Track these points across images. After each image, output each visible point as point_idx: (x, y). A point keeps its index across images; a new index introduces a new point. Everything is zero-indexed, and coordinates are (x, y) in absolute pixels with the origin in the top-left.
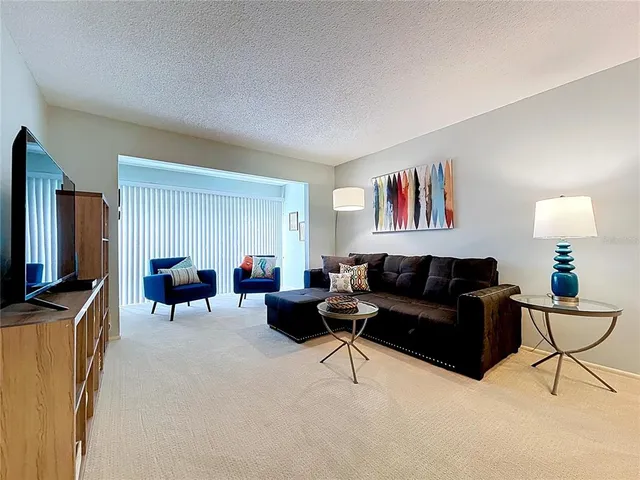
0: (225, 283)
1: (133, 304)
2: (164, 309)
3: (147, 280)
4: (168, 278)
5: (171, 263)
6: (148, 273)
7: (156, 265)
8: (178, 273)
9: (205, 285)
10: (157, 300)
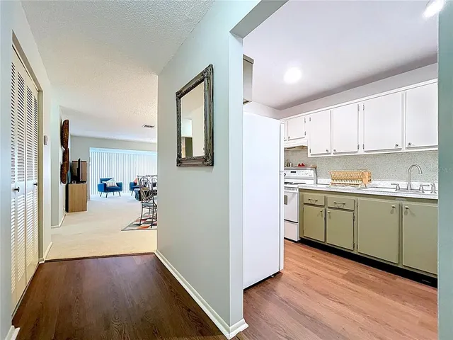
0: (126, 187)
1: (94, 194)
2: (104, 194)
3: (99, 186)
4: (105, 184)
5: (107, 180)
6: (99, 183)
7: (102, 180)
8: (109, 184)
9: (119, 188)
10: (102, 191)
